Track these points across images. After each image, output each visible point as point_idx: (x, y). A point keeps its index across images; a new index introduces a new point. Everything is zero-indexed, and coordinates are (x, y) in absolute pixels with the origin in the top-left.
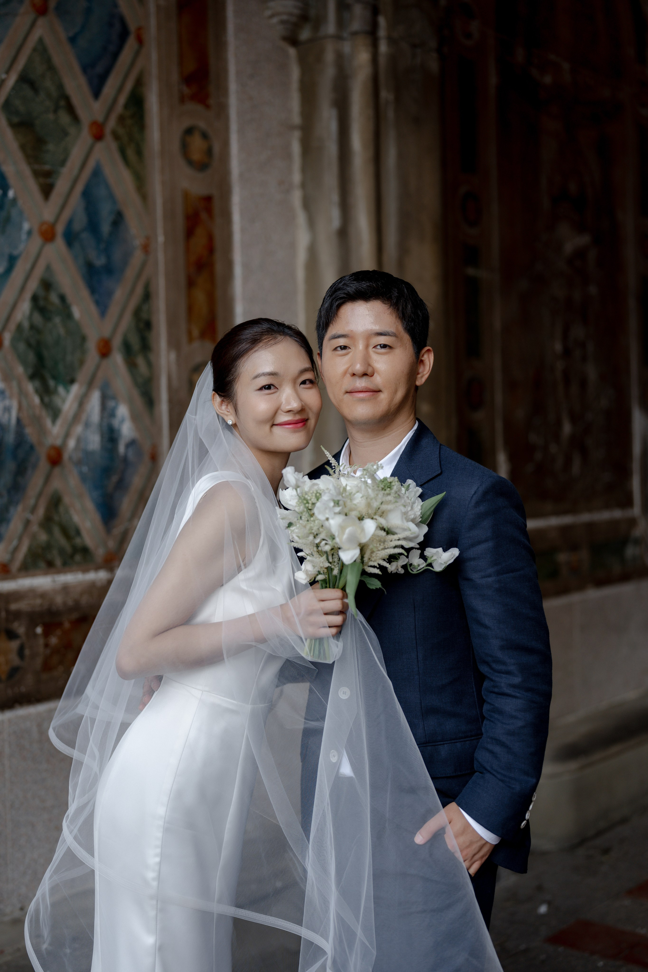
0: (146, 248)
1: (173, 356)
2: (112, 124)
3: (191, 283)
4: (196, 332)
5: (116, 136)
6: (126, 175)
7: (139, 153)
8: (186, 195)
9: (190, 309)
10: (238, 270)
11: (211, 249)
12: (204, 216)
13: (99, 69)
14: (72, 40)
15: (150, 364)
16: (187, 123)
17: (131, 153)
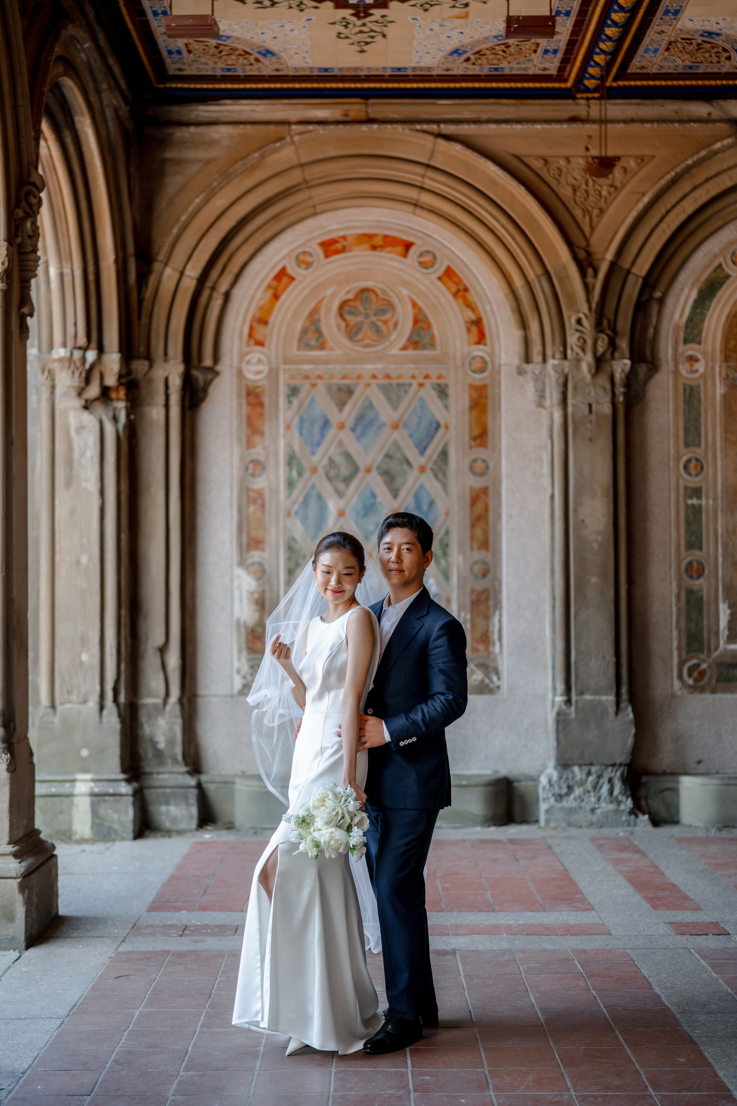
0: (447, 514)
1: (461, 558)
2: (430, 464)
3: (473, 526)
4: (475, 546)
5: (432, 469)
6: (437, 485)
7: (445, 474)
8: (472, 489)
9: (472, 538)
10: (504, 518)
11: (486, 509)
12: (482, 496)
13: (424, 444)
14: (411, 436)
15: (447, 562)
16: (473, 457)
17: (440, 475)
